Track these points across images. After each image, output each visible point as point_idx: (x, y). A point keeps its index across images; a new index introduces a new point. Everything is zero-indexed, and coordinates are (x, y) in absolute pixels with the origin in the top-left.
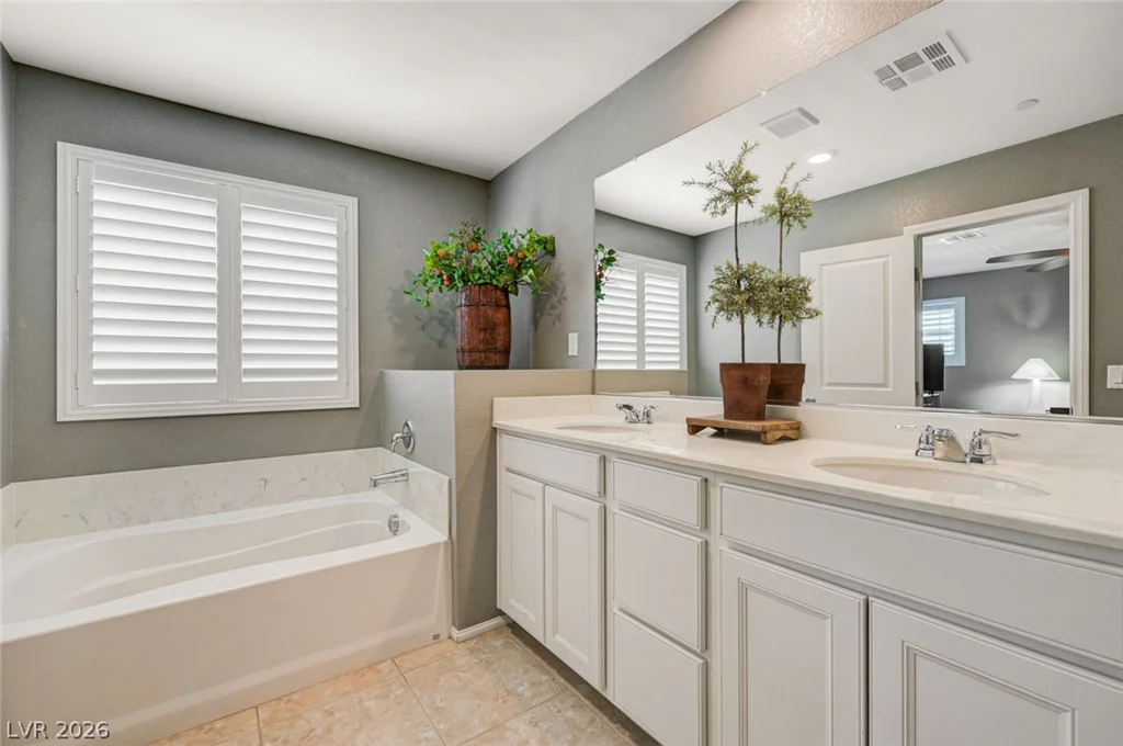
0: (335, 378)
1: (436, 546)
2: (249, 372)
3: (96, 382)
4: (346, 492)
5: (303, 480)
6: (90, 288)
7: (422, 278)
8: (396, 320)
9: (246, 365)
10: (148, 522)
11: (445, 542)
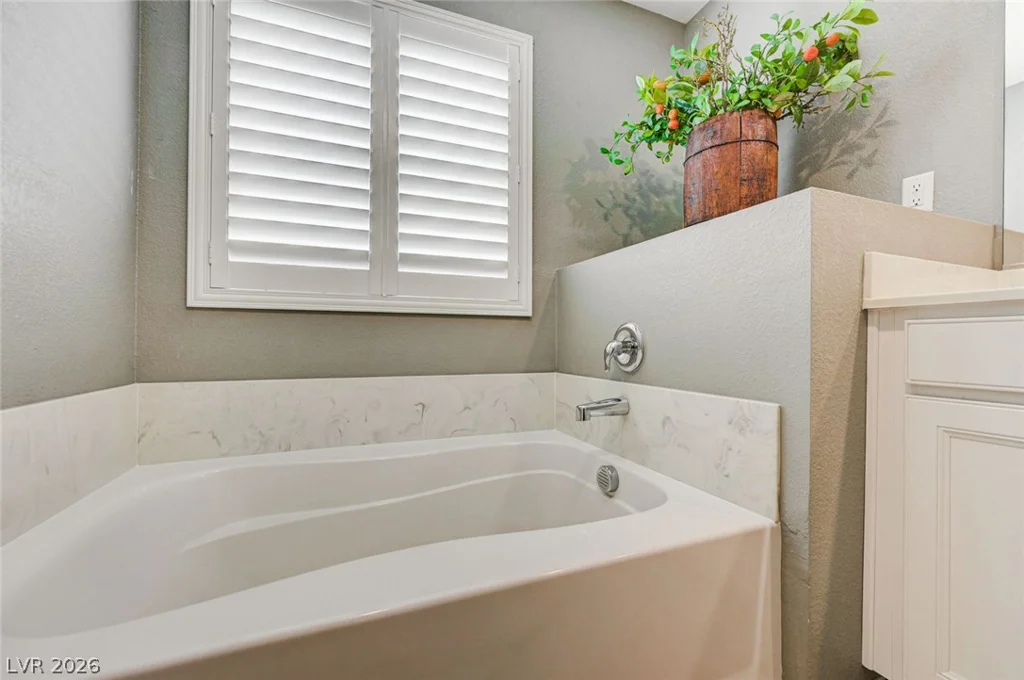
0: (504, 276)
1: (754, 535)
2: (407, 259)
3: (232, 258)
4: (515, 430)
5: (467, 408)
6: (227, 132)
7: (626, 129)
8: (573, 202)
9: (403, 249)
10: (289, 449)
11: (773, 529)
